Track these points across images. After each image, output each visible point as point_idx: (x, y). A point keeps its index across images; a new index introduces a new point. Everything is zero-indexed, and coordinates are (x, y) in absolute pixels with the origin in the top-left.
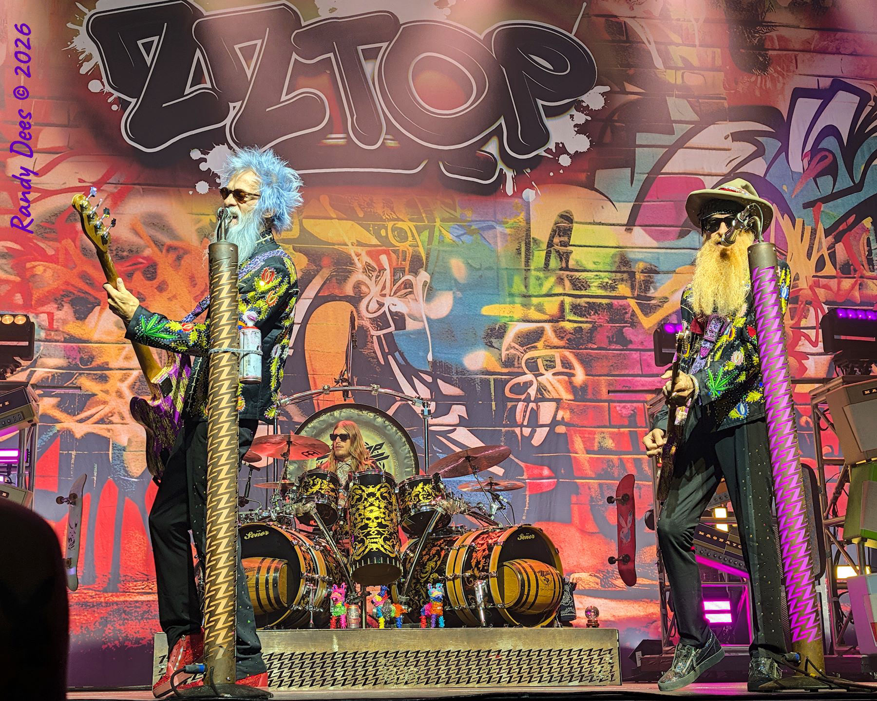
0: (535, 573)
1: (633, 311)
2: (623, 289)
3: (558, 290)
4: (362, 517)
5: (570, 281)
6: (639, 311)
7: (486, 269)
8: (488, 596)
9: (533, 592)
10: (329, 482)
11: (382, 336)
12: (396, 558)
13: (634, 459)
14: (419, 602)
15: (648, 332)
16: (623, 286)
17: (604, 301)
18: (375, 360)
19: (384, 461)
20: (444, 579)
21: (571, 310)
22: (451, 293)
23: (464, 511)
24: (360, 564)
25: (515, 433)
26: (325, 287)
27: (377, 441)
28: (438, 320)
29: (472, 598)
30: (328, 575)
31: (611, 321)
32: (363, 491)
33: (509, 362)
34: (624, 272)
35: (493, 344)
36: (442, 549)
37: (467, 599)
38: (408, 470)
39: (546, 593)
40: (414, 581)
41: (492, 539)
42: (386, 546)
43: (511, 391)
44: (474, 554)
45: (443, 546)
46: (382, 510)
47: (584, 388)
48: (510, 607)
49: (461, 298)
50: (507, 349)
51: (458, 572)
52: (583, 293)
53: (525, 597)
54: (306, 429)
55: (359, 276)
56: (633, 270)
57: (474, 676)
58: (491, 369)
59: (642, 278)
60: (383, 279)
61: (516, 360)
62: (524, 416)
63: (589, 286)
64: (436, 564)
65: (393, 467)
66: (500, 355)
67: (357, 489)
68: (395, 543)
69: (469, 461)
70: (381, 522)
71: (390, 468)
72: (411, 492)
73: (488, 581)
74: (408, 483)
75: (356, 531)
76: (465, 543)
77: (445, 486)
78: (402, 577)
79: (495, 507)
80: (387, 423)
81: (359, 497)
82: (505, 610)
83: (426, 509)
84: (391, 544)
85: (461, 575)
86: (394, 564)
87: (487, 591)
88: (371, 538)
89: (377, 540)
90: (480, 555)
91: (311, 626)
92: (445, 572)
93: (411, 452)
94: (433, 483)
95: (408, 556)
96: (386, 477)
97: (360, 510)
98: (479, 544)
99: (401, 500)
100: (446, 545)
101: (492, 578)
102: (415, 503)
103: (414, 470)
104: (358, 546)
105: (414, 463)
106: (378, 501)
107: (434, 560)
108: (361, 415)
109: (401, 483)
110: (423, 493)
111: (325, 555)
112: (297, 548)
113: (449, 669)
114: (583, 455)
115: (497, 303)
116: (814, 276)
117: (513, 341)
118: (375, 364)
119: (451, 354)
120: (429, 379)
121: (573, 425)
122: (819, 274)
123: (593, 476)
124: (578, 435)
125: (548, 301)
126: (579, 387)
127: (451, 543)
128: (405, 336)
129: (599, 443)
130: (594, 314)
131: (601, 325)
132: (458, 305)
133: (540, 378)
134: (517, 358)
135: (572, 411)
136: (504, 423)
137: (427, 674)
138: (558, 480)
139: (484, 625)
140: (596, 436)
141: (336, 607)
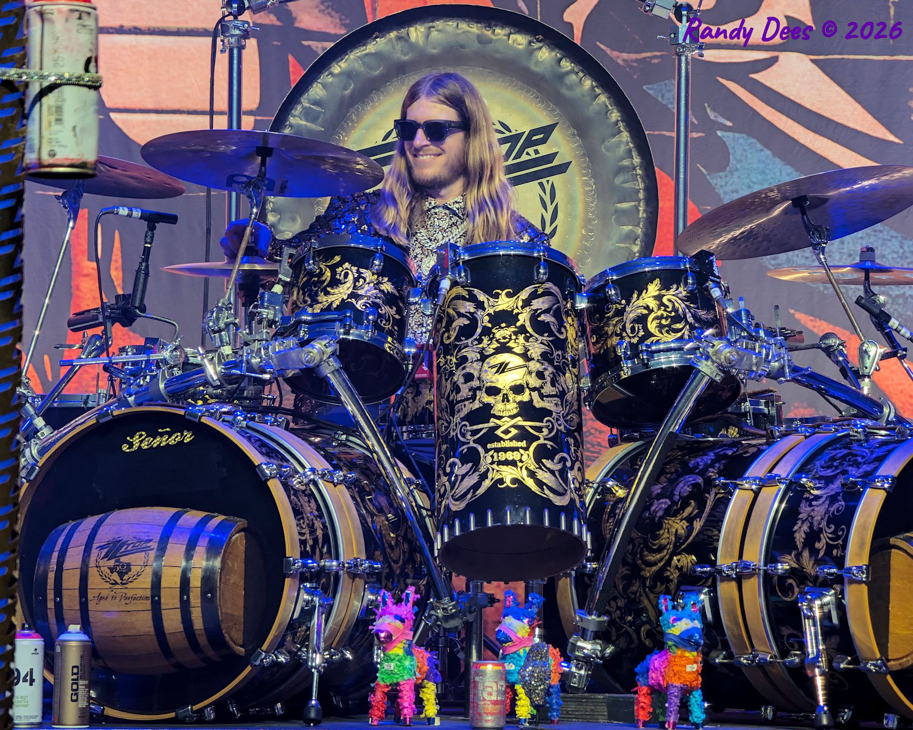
4: (475, 383)
8: (837, 632)
10: (380, 274)
12: (570, 510)
14: (638, 632)
19: (556, 179)
20: (711, 575)
23: (780, 372)
24: (465, 526)
27: (535, 119)
29: (790, 636)
30: (370, 556)
32: (480, 305)
36: (709, 483)
37: (778, 636)
38: (625, 205)
40: (624, 571)
41: (858, 465)
42: (543, 476)
44: (804, 509)
45: (712, 473)
46: (535, 366)
51: (755, 554)
54: (325, 78)
64: (690, 529)
65: (579, 197)
67: (463, 298)
68: (569, 464)
69: (803, 213)
70: (531, 401)
71: (571, 200)
72: (623, 310)
73: (842, 592)
74: (613, 281)
75: (457, 426)
76: (779, 471)
77: (727, 291)
78: (589, 560)
79: (875, 350)
80: (567, 65)
81: (467, 322)
82: (889, 678)
83: (668, 361)
84: (559, 467)
85: (762, 568)
86: (563, 528)
87: (835, 620)
88: (498, 450)
89: (515, 456)
90: (819, 512)
91: (313, 715)
92: (715, 551)
93: (634, 154)
94: (690, 281)
95: (609, 497)
96: (549, 264)
97: (468, 364)
98: (820, 478)
99: (593, 332)
100: (721, 473)
101: (854, 586)
102: (635, 341)
103: (641, 209)
104: (460, 470)
105: (642, 186)
106: (521, 338)
107: (685, 514)
108: (490, 41)
109: (593, 280)
110: (659, 313)
111: (362, 492)
112: (275, 486)
127: (736, 466)
139: (824, 721)
141: (389, 659)
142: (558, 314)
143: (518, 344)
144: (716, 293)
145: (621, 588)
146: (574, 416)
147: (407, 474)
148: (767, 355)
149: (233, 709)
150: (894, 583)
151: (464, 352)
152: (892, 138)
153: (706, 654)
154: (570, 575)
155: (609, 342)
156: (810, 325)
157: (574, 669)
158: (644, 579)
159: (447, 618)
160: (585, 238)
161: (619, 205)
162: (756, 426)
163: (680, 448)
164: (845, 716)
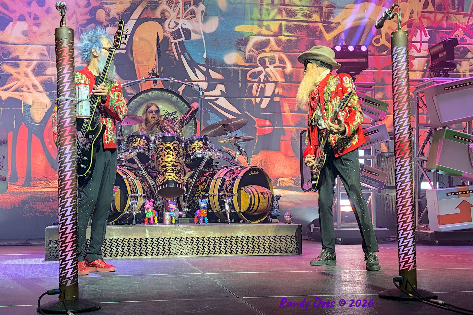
0: (258, 194)
1: (321, 30)
2: (316, 17)
3: (279, 17)
4: (163, 160)
5: (286, 12)
6: (324, 30)
7: (238, 3)
8: (231, 205)
9: (256, 204)
10: (144, 140)
11: (177, 43)
12: (181, 184)
14: (195, 207)
15: (328, 42)
16: (316, 15)
17: (305, 24)
18: (173, 57)
20: (208, 195)
21: (286, 29)
22: (217, 17)
23: (220, 158)
24: (162, 187)
25: (252, 101)
26: (144, 12)
27: (173, 110)
28: (210, 34)
29: (223, 206)
30: (144, 193)
31: (308, 36)
32: (164, 145)
33: (250, 60)
34: (316, 7)
35: (241, 49)
36: (208, 178)
37: (221, 206)
38: (191, 127)
39: (263, 204)
40: (192, 195)
41: (235, 174)
42: (176, 177)
43: (250, 77)
44: (225, 183)
47: (291, 74)
48: (244, 212)
49: (223, 21)
50: (249, 52)
51: (216, 192)
52: (293, 19)
53: (252, 206)
54: (132, 102)
55: (164, 6)
56: (322, 6)
57: (223, 250)
58: (239, 63)
59: (327, 11)
60: (178, 9)
61: (254, 59)
62: (257, 91)
63: (296, 15)
64: (204, 187)
66: (245, 55)
67: (160, 144)
68: (181, 175)
69: (224, 127)
70: (174, 164)
72: (191, 146)
73: (232, 198)
74: (189, 141)
75: (160, 169)
76: (220, 176)
77: (210, 142)
78: (185, 193)
79: (238, 153)
80: (179, 100)
81: (161, 149)
82: (241, 213)
83: (199, 156)
84: (179, 176)
85: (218, 194)
86: (181, 187)
87: (231, 203)
88: (168, 173)
89: (171, 174)
90: (228, 183)
91: (134, 223)
92: (209, 191)
94: (203, 141)
95: (189, 181)
97: (162, 157)
98: (228, 177)
100: (210, 176)
101: (234, 197)
102: (193, 152)
103: (193, 127)
104: (161, 177)
105: (194, 123)
106: (172, 151)
107: (203, 184)
108: (164, 95)
110: (198, 147)
111: (142, 181)
112: (125, 180)
113: (210, 247)
114: (288, 114)
115: (244, 24)
116: (421, 12)
117: (252, 47)
118: (173, 60)
119: (217, 54)
120: (204, 69)
121: (284, 97)
122: (424, 11)
123: (294, 125)
124: (286, 102)
125: (273, 24)
126: (288, 75)
127: (212, 175)
128: (190, 44)
129: (298, 106)
130: (299, 32)
131: (302, 38)
132: (221, 25)
133: (266, 69)
134: (254, 57)
135: (283, 89)
136: (246, 95)
137: (197, 249)
138: (274, 128)
139: (229, 222)
140: (296, 103)
141: (148, 212)
142: (178, 147)
143: (171, 153)
144: (208, 143)
145: (191, 199)
146: (182, 166)
147: (151, 178)
148: (218, 154)
149: (119, 222)
150: (242, 196)
151: (161, 154)
152: (240, 113)
153: (207, 210)
154: (182, 196)
155: (188, 152)
156: (226, 149)
157: (182, 214)
158: (196, 196)
159: (159, 205)
161: (189, 127)
162: (216, 168)
163: (202, 172)
164: (233, 221)
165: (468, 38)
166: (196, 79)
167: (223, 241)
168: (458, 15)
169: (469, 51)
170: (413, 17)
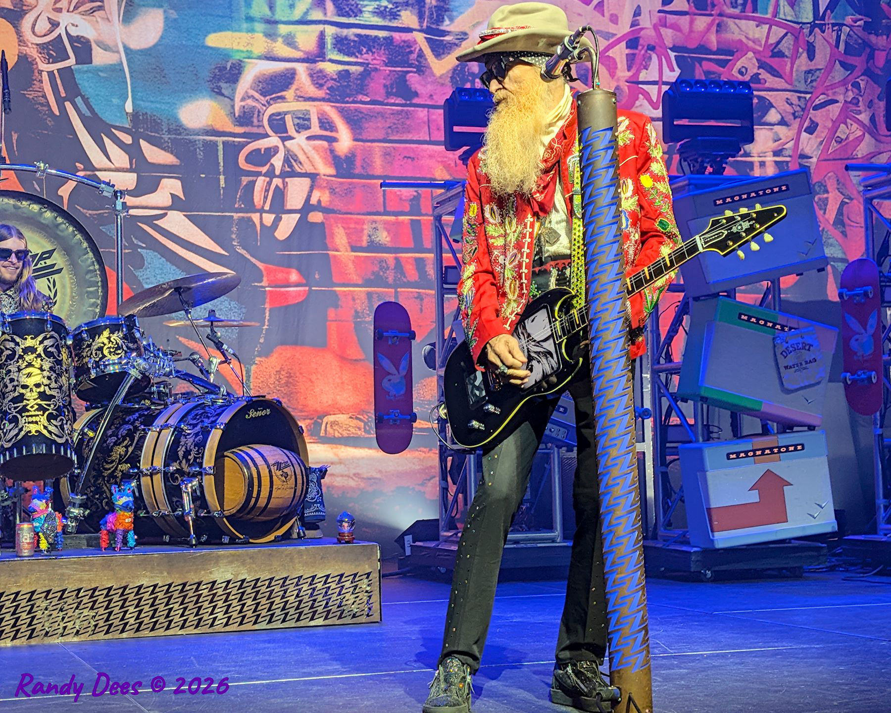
0: (268, 466)
1: (421, 50)
2: (408, 18)
3: (317, 15)
4: (16, 383)
5: (334, 3)
6: (429, 50)
8: (199, 499)
9: (265, 493)
11: (54, 72)
12: (66, 445)
13: (416, 259)
14: (101, 503)
15: (440, 81)
16: (408, 13)
17: (382, 34)
18: (46, 109)
19: (56, 276)
20: (137, 473)
21: (335, 46)
22: (161, 11)
23: (170, 373)
24: (11, 455)
25: (252, 221)
27: (44, 247)
28: (141, 51)
29: (177, 501)
31: (390, 63)
32: (17, 344)
33: (245, 118)
35: (223, 91)
36: (136, 429)
37: (171, 502)
38: (92, 289)
39: (283, 493)
40: (94, 473)
41: (208, 418)
42: (51, 428)
43: (248, 160)
44: (183, 440)
45: (137, 424)
46: (46, 373)
47: (350, 158)
48: (233, 515)
49: (175, 20)
50: (243, 99)
51: (159, 463)
52: (352, 20)
53: (253, 500)
57: (176, 619)
58: (219, 127)
59: (434, 3)
61: (256, 116)
62: (266, 198)
63: (361, 12)
64: (127, 452)
65: (68, 285)
66: (233, 107)
67: (8, 340)
68: (65, 422)
69: (180, 294)
70: (45, 391)
71: (64, 286)
72: (91, 344)
73: (202, 479)
74: (86, 330)
75: (6, 404)
76: (170, 422)
77: (143, 334)
78: (75, 468)
79: (217, 360)
80: (60, 220)
81: (11, 352)
82: (225, 519)
83: (116, 369)
84: (60, 423)
85: (163, 469)
86: (62, 454)
87: (198, 493)
88: (27, 416)
89: (37, 419)
90: (190, 441)
92: (139, 462)
93: (95, 264)
94: (124, 329)
95: (85, 437)
96: (53, 323)
97: (12, 374)
98: (190, 425)
99: (76, 355)
100: (141, 423)
101: (207, 476)
102: (97, 359)
103: (100, 291)
104: (8, 426)
105: (100, 279)
106: (39, 359)
107: (124, 444)
108: (20, 208)
109: (75, 330)
110: (109, 346)
113: (140, 611)
114: (346, 253)
115: (229, 30)
116: (659, 11)
117: (252, 88)
118: (45, 114)
119: (160, 102)
120: (127, 139)
121: (333, 211)
122: (666, 8)
123: (360, 282)
124: (340, 225)
125: (302, 32)
126: (343, 157)
127: (149, 420)
128: (90, 75)
129: (369, 236)
130: (367, 53)
131: (376, 69)
132: (171, 30)
133: (288, 143)
134: (256, 113)
135: (333, 191)
136: (236, 206)
137: (107, 620)
138: (310, 288)
139: (194, 542)
140: (365, 227)
142: (57, 347)
143: (37, 363)
144: (137, 335)
145: (92, 481)
146: (67, 398)
148: (164, 365)
150: (226, 474)
151: (9, 367)
152: (223, 252)
153: (135, 512)
154: (66, 476)
155: (84, 361)
157: (69, 523)
158: (104, 476)
159: (3, 501)
160: (72, 305)
161: (88, 289)
162: (159, 399)
163: (122, 411)
164: (204, 538)
165: (769, 75)
166: (105, 163)
167: (176, 594)
168: (743, 22)
169: (771, 106)
170: (641, 23)
